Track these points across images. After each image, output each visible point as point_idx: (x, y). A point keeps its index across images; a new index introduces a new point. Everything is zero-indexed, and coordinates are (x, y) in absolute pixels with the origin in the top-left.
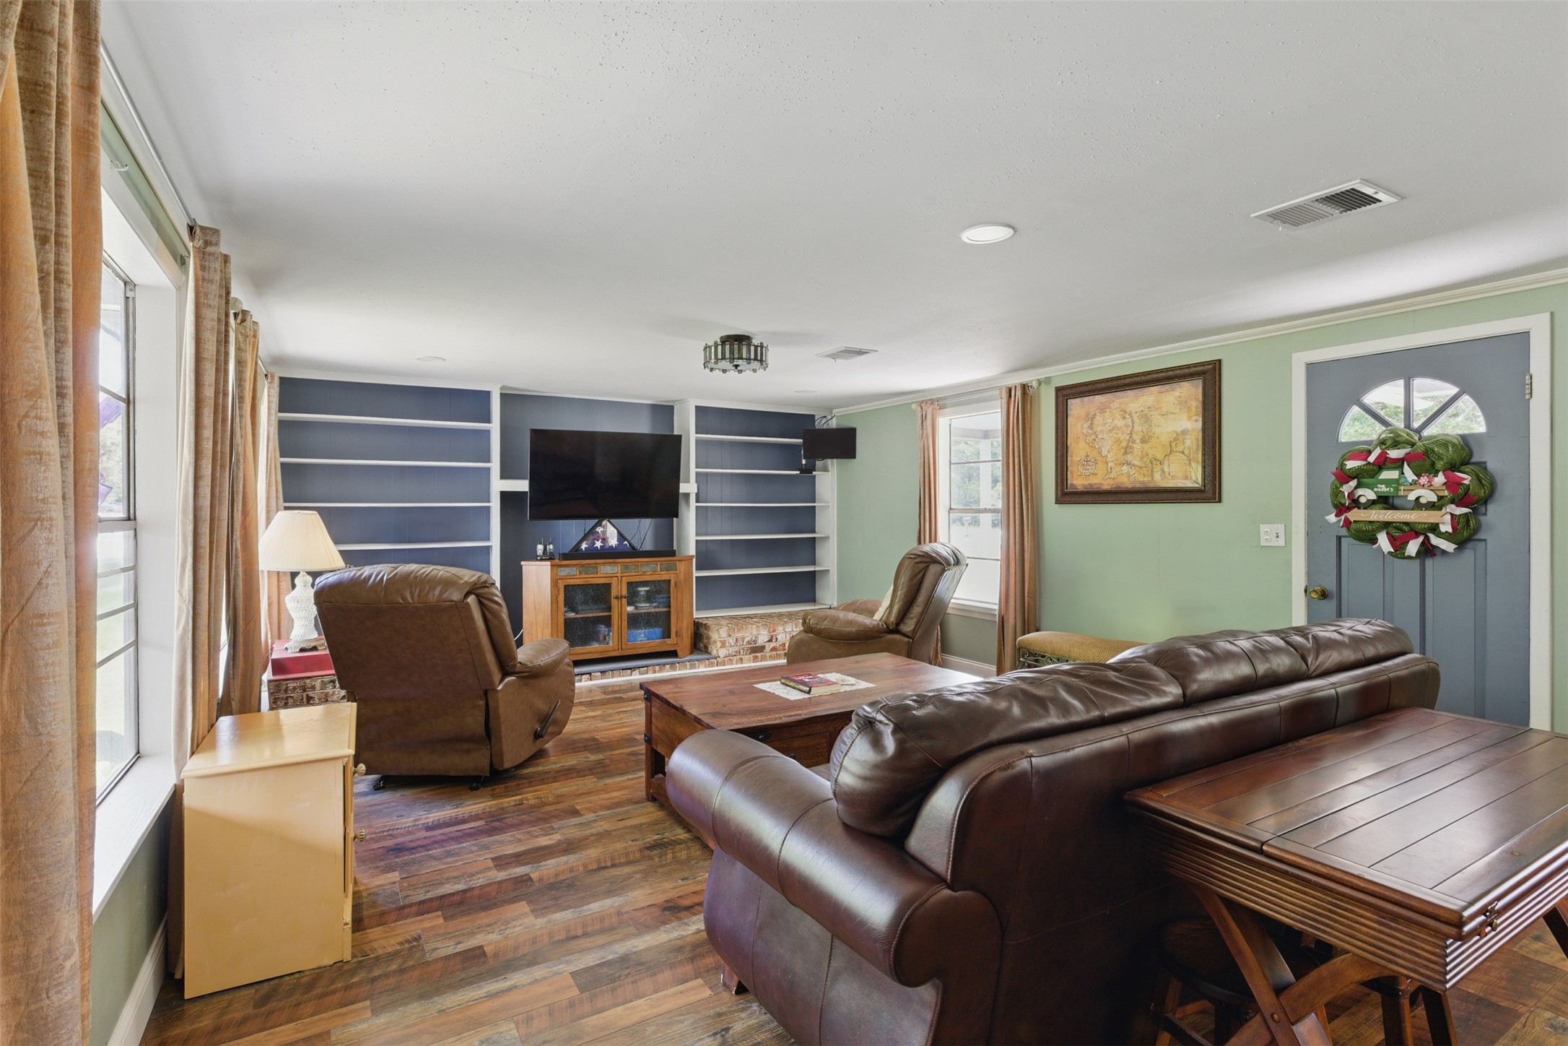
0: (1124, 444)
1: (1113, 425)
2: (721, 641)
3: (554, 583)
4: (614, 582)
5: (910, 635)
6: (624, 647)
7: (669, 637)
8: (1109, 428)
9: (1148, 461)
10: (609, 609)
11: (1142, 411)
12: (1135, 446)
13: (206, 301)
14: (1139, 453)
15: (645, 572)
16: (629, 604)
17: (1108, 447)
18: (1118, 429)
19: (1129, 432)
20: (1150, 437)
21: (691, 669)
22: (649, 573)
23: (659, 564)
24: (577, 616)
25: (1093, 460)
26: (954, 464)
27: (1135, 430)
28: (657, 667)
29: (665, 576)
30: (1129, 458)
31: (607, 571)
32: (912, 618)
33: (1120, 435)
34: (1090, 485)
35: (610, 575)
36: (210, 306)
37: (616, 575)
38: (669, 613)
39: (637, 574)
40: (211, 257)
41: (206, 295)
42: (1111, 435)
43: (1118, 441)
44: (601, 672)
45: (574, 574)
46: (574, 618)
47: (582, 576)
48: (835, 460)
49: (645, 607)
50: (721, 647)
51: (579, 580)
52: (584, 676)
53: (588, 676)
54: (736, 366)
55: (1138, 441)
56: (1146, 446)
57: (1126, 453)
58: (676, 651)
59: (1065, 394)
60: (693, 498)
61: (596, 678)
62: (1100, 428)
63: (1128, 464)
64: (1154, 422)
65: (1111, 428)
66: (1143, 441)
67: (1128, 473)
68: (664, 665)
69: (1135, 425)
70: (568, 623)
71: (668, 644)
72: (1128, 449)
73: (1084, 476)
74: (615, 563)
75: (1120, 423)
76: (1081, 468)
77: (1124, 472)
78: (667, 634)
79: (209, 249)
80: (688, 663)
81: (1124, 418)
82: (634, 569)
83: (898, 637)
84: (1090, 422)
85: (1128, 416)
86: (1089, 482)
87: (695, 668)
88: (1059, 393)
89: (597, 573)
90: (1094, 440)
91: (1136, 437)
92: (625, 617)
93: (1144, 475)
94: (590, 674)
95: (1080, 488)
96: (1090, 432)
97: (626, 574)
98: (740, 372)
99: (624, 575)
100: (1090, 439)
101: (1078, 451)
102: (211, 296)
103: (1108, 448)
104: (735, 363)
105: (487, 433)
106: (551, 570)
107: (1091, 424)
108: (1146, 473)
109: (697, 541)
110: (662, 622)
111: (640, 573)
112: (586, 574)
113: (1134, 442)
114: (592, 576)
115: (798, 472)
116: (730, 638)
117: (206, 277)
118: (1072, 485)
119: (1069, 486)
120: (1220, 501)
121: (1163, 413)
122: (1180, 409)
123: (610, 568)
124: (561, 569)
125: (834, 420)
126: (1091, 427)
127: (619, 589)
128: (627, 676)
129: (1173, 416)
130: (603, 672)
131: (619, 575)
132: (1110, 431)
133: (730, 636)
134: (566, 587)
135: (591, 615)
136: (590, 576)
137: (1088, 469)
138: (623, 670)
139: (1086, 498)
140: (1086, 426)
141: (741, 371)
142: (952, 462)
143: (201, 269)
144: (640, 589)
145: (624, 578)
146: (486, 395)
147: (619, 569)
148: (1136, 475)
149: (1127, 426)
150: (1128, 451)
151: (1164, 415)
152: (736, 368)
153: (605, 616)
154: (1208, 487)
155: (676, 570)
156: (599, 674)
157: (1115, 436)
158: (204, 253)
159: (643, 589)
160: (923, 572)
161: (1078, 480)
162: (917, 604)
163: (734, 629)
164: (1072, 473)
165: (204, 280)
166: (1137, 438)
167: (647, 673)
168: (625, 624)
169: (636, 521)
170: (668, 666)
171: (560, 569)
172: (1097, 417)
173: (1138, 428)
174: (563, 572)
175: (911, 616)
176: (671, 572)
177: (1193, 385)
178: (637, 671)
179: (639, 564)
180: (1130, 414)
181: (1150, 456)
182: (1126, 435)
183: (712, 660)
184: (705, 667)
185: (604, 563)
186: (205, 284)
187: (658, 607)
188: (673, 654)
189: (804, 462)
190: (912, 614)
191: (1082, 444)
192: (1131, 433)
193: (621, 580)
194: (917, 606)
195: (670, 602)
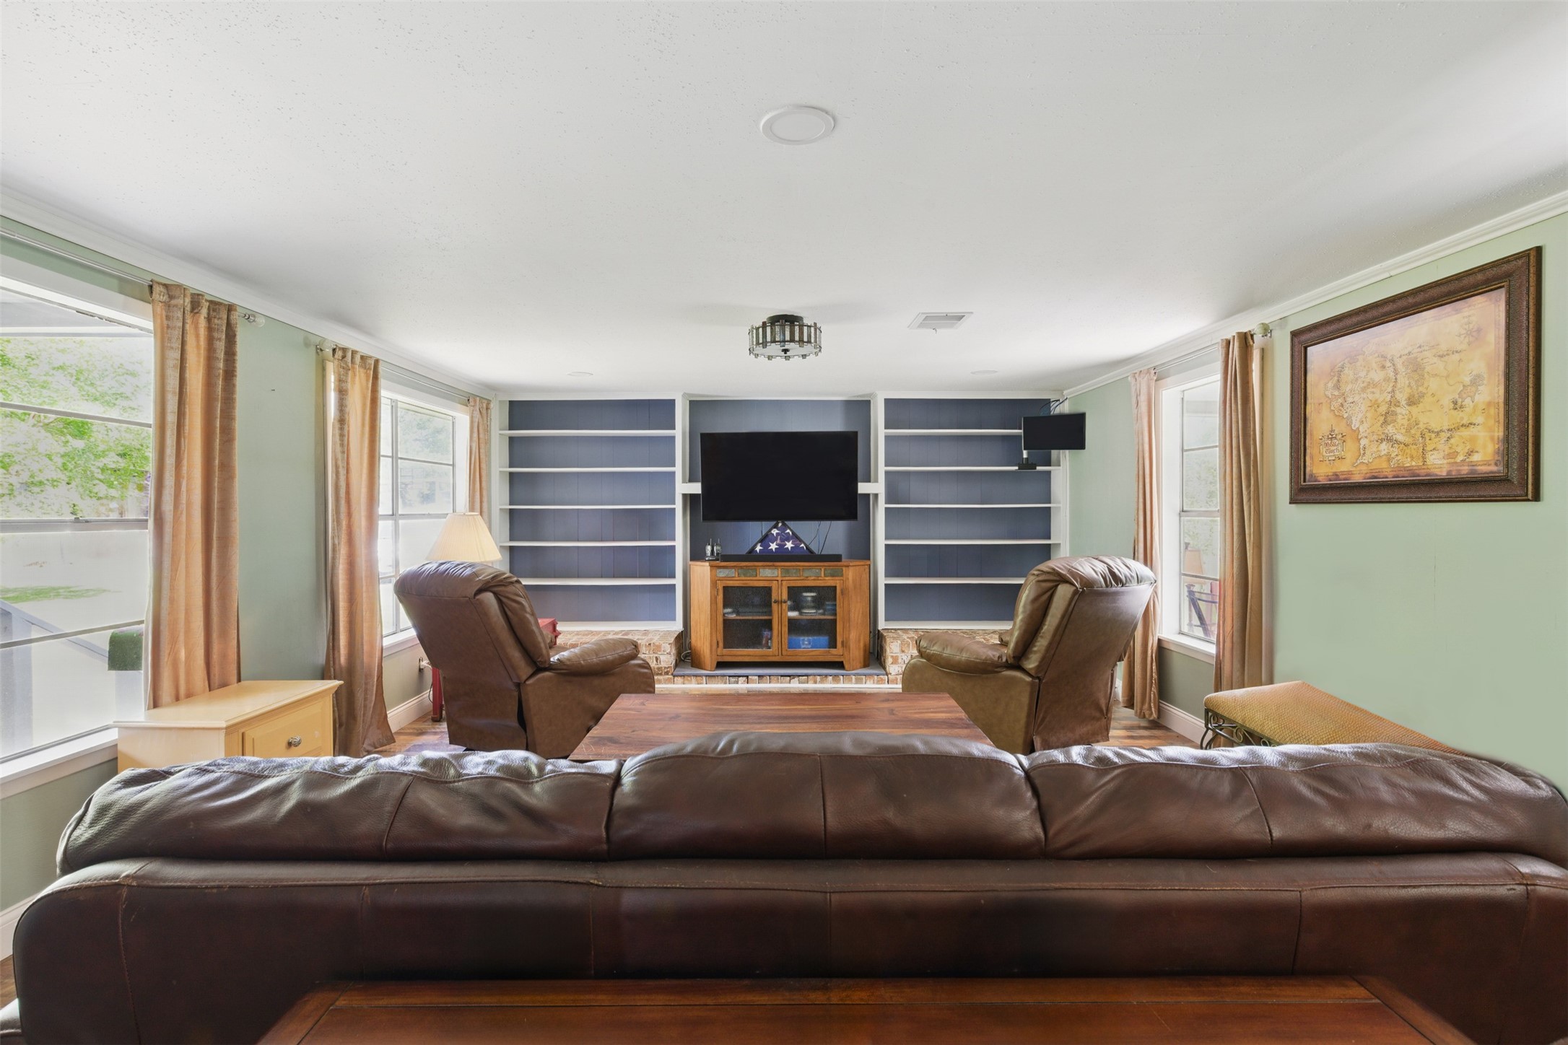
0: (1383, 409)
1: (1368, 380)
2: (892, 656)
3: (714, 583)
4: (774, 585)
5: (1032, 673)
6: (784, 653)
7: (835, 647)
8: (1362, 385)
9: (1418, 434)
10: (770, 613)
11: (1409, 353)
12: (1398, 410)
13: (169, 345)
14: (1405, 422)
15: (807, 577)
16: (791, 609)
17: (1360, 415)
18: (1375, 386)
19: (1390, 389)
20: (1422, 395)
21: (856, 683)
22: (813, 578)
23: (823, 570)
24: (738, 618)
25: (1340, 436)
26: (1187, 450)
27: (1399, 386)
28: (818, 677)
29: (829, 582)
30: (1390, 429)
31: (767, 574)
32: (1035, 652)
33: (1377, 396)
34: (1336, 475)
35: (769, 579)
36: (172, 348)
37: (776, 579)
38: (835, 621)
39: (798, 578)
40: (175, 308)
41: (170, 340)
42: (1365, 396)
43: (1375, 405)
44: (759, 676)
45: (732, 576)
46: (734, 620)
47: (741, 578)
48: (1067, 451)
49: (811, 613)
50: (892, 663)
51: (738, 582)
52: (740, 679)
53: (745, 678)
54: (786, 351)
55: (1403, 403)
56: (1414, 410)
57: (1385, 422)
58: (842, 662)
59: (1304, 339)
60: (882, 499)
61: (753, 682)
62: (1350, 387)
63: (1389, 439)
64: (1428, 368)
65: (1365, 384)
66: (1412, 402)
67: (1388, 455)
68: (826, 676)
69: (1398, 376)
70: (727, 623)
71: (833, 655)
72: (1388, 418)
73: (1328, 462)
74: (774, 566)
75: (1377, 376)
76: (1323, 450)
77: (1383, 453)
78: (833, 644)
79: (173, 302)
80: (853, 677)
81: (1383, 367)
82: (795, 573)
83: (1018, 674)
84: (1336, 378)
85: (1388, 364)
86: (1334, 470)
87: (862, 683)
88: (1296, 340)
89: (756, 576)
90: (1342, 405)
91: (1401, 395)
92: (786, 623)
93: (1412, 457)
94: (747, 677)
95: (1322, 480)
96: (1336, 393)
97: (787, 578)
98: (787, 358)
99: (784, 579)
100: (1335, 404)
101: (1320, 422)
102: (174, 340)
103: (1361, 417)
104: (786, 347)
105: (672, 439)
106: (711, 571)
107: (1338, 381)
108: (1415, 454)
109: (886, 545)
110: (828, 629)
111: (802, 578)
112: (745, 575)
113: (1397, 404)
114: (751, 578)
115: (1017, 468)
116: (903, 654)
117: (171, 325)
118: (1311, 475)
119: (1307, 477)
120: (1537, 497)
121: (1441, 353)
122: (1469, 344)
123: (770, 571)
124: (720, 570)
125: (1066, 403)
126: (1337, 387)
127: (780, 593)
128: (784, 683)
129: (1456, 357)
130: (760, 676)
131: (779, 579)
132: (1364, 390)
133: (903, 652)
134: (725, 588)
135: (750, 618)
136: (749, 578)
137: (1333, 451)
138: (782, 676)
139: (1329, 496)
140: (1330, 385)
141: (789, 357)
142: (1185, 448)
143: (167, 319)
144: (805, 594)
145: (784, 583)
146: (671, 403)
147: (780, 572)
148: (1399, 458)
149: (1387, 380)
150: (1389, 419)
151: (1442, 357)
152: (785, 353)
153: (765, 620)
154: (1515, 476)
155: (842, 576)
156: (757, 678)
157: (1370, 396)
158: (169, 306)
159: (809, 595)
160: (1049, 593)
161: (1320, 470)
162: (1041, 634)
163: (909, 645)
164: (1312, 458)
165: (168, 327)
166: (1402, 397)
167: (807, 683)
168: (785, 629)
169: (816, 523)
170: (831, 677)
171: (718, 571)
172: (1346, 371)
173: (1403, 381)
174: (722, 573)
175: (1035, 649)
176: (837, 578)
177: (1490, 300)
178: (796, 679)
179: (801, 568)
180: (1392, 361)
181: (1421, 426)
182: (1385, 394)
183: (882, 677)
184: (874, 683)
185: (762, 566)
186: (169, 331)
187: (824, 614)
188: (840, 665)
189: (1025, 455)
190: (1035, 646)
191: (1325, 413)
192: (1393, 391)
193: (782, 584)
194: (1042, 637)
195: (836, 610)
